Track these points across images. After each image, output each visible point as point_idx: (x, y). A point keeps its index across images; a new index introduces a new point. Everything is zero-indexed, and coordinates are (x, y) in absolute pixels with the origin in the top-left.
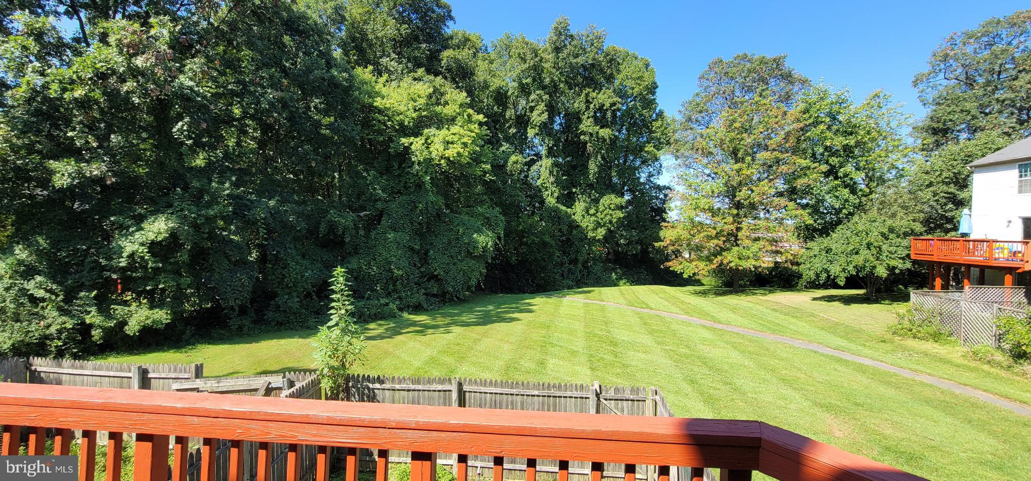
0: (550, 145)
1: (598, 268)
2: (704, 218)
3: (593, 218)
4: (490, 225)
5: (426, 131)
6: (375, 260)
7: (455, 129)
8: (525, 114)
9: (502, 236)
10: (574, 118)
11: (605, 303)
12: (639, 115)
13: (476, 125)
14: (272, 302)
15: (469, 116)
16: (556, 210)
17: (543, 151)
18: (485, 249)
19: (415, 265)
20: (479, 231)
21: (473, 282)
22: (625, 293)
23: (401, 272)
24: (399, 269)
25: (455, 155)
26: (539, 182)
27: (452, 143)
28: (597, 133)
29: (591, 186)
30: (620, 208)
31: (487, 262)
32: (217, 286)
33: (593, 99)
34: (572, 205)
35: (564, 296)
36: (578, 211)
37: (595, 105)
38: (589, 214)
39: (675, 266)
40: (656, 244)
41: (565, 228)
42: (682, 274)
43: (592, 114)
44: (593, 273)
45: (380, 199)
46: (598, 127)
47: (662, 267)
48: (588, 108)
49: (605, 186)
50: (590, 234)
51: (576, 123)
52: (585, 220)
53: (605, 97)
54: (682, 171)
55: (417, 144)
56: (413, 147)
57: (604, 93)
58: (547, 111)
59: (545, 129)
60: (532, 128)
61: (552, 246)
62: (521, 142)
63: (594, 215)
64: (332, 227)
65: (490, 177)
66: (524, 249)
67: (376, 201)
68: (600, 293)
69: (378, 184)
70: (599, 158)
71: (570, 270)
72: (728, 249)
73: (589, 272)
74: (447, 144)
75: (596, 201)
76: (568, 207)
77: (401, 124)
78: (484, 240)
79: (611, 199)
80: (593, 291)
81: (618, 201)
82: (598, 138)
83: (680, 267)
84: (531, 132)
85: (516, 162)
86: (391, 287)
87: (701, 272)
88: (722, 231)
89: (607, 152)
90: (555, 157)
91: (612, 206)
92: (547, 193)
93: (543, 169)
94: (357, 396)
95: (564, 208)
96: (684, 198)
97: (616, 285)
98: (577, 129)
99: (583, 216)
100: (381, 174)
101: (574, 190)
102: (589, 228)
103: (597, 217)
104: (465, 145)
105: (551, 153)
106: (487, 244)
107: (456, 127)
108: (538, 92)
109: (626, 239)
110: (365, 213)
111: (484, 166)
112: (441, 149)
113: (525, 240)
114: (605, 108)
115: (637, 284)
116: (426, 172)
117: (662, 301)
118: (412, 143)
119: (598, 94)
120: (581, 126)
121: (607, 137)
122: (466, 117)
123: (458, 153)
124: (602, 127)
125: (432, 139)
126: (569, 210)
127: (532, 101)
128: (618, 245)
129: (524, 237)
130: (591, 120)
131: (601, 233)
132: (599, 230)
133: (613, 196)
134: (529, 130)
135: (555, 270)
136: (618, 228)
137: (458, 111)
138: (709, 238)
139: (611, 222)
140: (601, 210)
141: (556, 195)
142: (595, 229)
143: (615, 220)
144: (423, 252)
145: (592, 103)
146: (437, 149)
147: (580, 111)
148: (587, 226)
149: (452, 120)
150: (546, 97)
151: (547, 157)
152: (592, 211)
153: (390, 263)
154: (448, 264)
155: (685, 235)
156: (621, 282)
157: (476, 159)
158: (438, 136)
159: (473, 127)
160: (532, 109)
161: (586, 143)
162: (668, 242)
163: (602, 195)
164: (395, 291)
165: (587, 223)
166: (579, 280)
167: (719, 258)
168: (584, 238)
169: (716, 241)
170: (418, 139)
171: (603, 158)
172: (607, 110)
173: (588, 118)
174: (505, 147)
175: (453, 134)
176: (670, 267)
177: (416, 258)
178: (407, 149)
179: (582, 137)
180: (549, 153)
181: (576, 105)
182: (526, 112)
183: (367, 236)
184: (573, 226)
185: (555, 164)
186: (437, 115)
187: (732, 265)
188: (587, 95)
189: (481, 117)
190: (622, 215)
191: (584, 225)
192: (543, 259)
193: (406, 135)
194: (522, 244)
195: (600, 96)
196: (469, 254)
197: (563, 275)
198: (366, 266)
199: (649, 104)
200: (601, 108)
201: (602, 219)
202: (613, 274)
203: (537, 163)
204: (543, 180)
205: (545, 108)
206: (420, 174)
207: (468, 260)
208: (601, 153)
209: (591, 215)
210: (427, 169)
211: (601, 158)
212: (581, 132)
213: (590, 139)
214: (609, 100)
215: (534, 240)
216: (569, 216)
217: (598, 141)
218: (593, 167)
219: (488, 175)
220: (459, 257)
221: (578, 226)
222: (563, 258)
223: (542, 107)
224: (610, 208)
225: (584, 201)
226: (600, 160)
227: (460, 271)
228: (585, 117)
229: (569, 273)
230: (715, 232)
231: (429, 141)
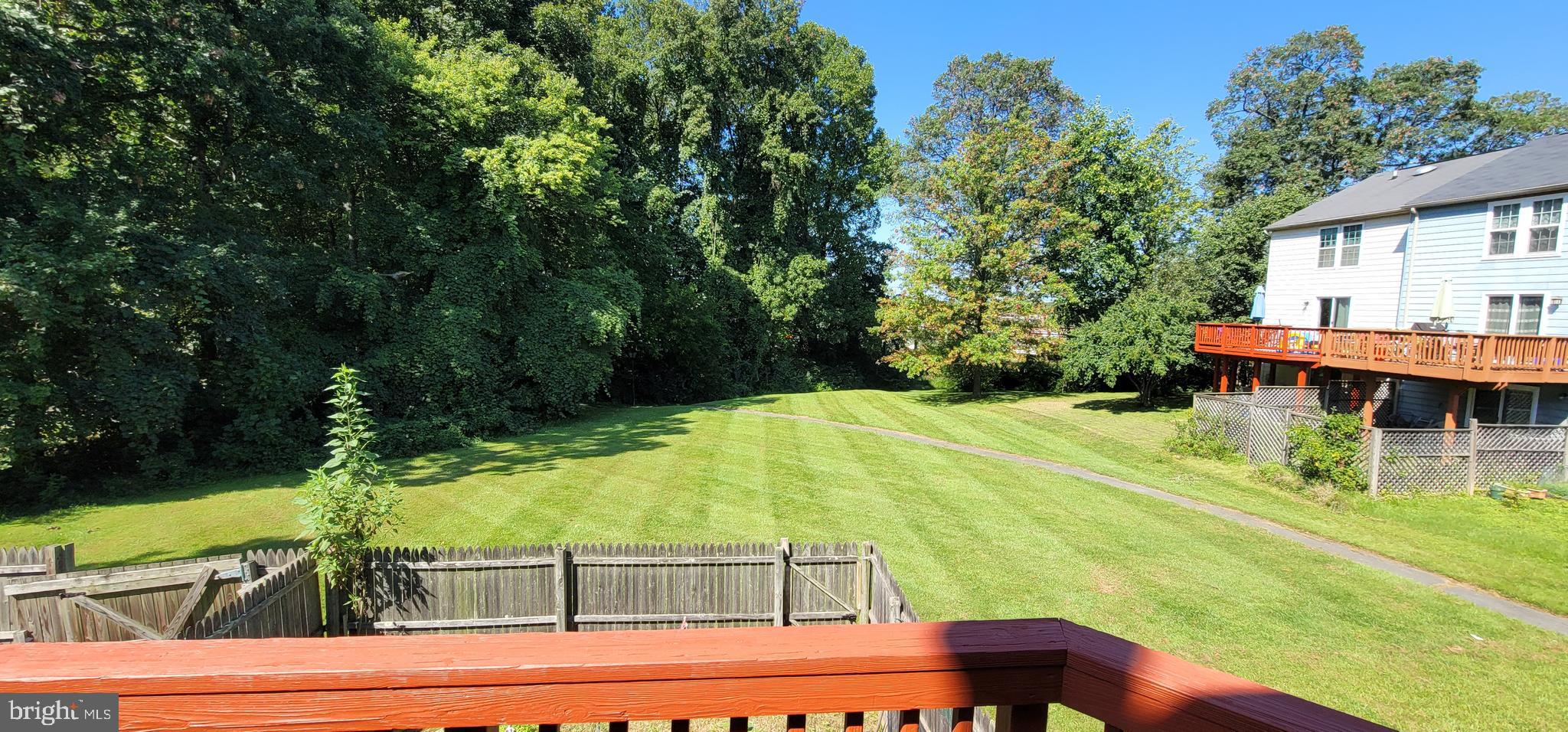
0: (715, 174)
1: (786, 363)
2: (938, 293)
3: (780, 289)
4: (619, 298)
5: (508, 138)
6: (421, 352)
7: (558, 138)
8: (675, 123)
9: (638, 314)
10: (751, 133)
11: (796, 417)
12: (849, 134)
13: (594, 134)
14: (228, 428)
15: (583, 117)
16: (722, 275)
17: (704, 183)
18: (610, 334)
19: (493, 361)
20: (601, 306)
21: (592, 388)
22: (825, 401)
23: (467, 373)
24: (464, 367)
25: (559, 181)
26: (697, 232)
27: (554, 161)
28: (787, 158)
29: (776, 240)
30: (819, 274)
31: (615, 357)
32: (108, 400)
33: (782, 104)
34: (748, 268)
35: (735, 407)
36: (757, 276)
37: (783, 115)
38: (773, 284)
39: (896, 361)
40: (871, 330)
41: (737, 304)
42: (905, 372)
43: (779, 128)
44: (778, 372)
45: (427, 250)
46: (788, 150)
47: (877, 362)
48: (773, 119)
49: (797, 241)
50: (775, 314)
51: (754, 141)
52: (767, 292)
53: (798, 103)
54: (906, 222)
55: (492, 159)
56: (485, 164)
57: (798, 97)
59: (707, 147)
60: (686, 144)
61: (716, 331)
62: (668, 168)
63: (780, 284)
64: (340, 297)
65: (619, 221)
66: (673, 336)
67: (422, 253)
68: (789, 402)
69: (424, 224)
70: (789, 195)
71: (743, 367)
72: (968, 338)
73: (772, 371)
74: (546, 162)
75: (784, 264)
76: (741, 272)
77: (464, 124)
78: (610, 320)
79: (804, 262)
80: (778, 399)
81: (817, 264)
82: (788, 167)
83: (903, 363)
84: (684, 152)
85: (661, 199)
86: (451, 398)
87: (931, 370)
88: (961, 311)
89: (801, 189)
90: (722, 192)
91: (808, 272)
92: (709, 248)
93: (703, 212)
94: (385, 584)
95: (735, 273)
96: (911, 262)
97: (811, 390)
98: (757, 151)
99: (765, 286)
100: (430, 208)
101: (751, 246)
102: (773, 304)
103: (785, 287)
104: (576, 165)
105: (715, 186)
106: (614, 327)
107: (560, 135)
108: (696, 87)
109: (827, 321)
110: (400, 273)
111: (608, 202)
112: (535, 170)
113: (675, 321)
114: (798, 120)
115: (842, 389)
116: (509, 208)
117: (877, 412)
118: (483, 158)
119: (789, 97)
120: (763, 146)
121: (801, 166)
122: (577, 119)
123: (564, 178)
124: (794, 150)
125: (518, 153)
126: (743, 276)
127: (687, 102)
128: (816, 330)
129: (672, 316)
130: (778, 137)
131: (791, 311)
132: (788, 307)
133: (809, 257)
134: (681, 148)
135: (722, 369)
136: (816, 305)
137: (563, 107)
138: (944, 321)
139: (805, 296)
140: (791, 277)
141: (723, 252)
142: (782, 306)
143: (811, 293)
144: (506, 339)
145: (779, 111)
146: (527, 170)
147: (760, 123)
148: (771, 301)
149: (554, 123)
150: (708, 96)
151: (710, 192)
152: (778, 279)
153: (449, 357)
154: (549, 359)
155: (911, 316)
156: (820, 386)
157: (595, 190)
158: (530, 148)
159: (588, 137)
160: (686, 114)
161: (770, 173)
162: (887, 326)
163: (793, 254)
164: (459, 403)
165: (769, 297)
166: (758, 383)
167: (957, 350)
168: (764, 318)
169: (952, 326)
170: (494, 151)
171: (795, 198)
172: (802, 123)
173: (774, 134)
174: (643, 173)
175: (554, 146)
176: (889, 363)
177: (494, 350)
178: (475, 168)
179: (764, 164)
180: (712, 186)
181: (755, 113)
182: (676, 118)
183: (406, 313)
184: (749, 300)
185: (723, 205)
186: (528, 112)
187: (973, 359)
188: (772, 98)
189: (602, 121)
190: (822, 286)
191: (764, 300)
192: (704, 352)
193: (472, 144)
194: (670, 327)
195: (791, 101)
196: (585, 343)
197: (733, 375)
198: (405, 362)
199: (864, 119)
200: (793, 121)
201: (792, 291)
202: (808, 374)
203: (694, 201)
204: (704, 228)
205: (706, 114)
206: (499, 210)
207: (583, 352)
208: (792, 189)
209: (776, 285)
210: (511, 202)
211: (792, 197)
212: (763, 155)
213: (776, 168)
214: (805, 108)
215: (689, 322)
216: (743, 286)
217: (788, 171)
218: (780, 211)
219: (614, 217)
220: (568, 349)
221: (757, 301)
222: (734, 350)
223: (701, 112)
224: (804, 275)
225: (766, 263)
226: (791, 200)
227: (570, 370)
228: (768, 133)
229: (742, 373)
230: (952, 312)
231: (514, 156)
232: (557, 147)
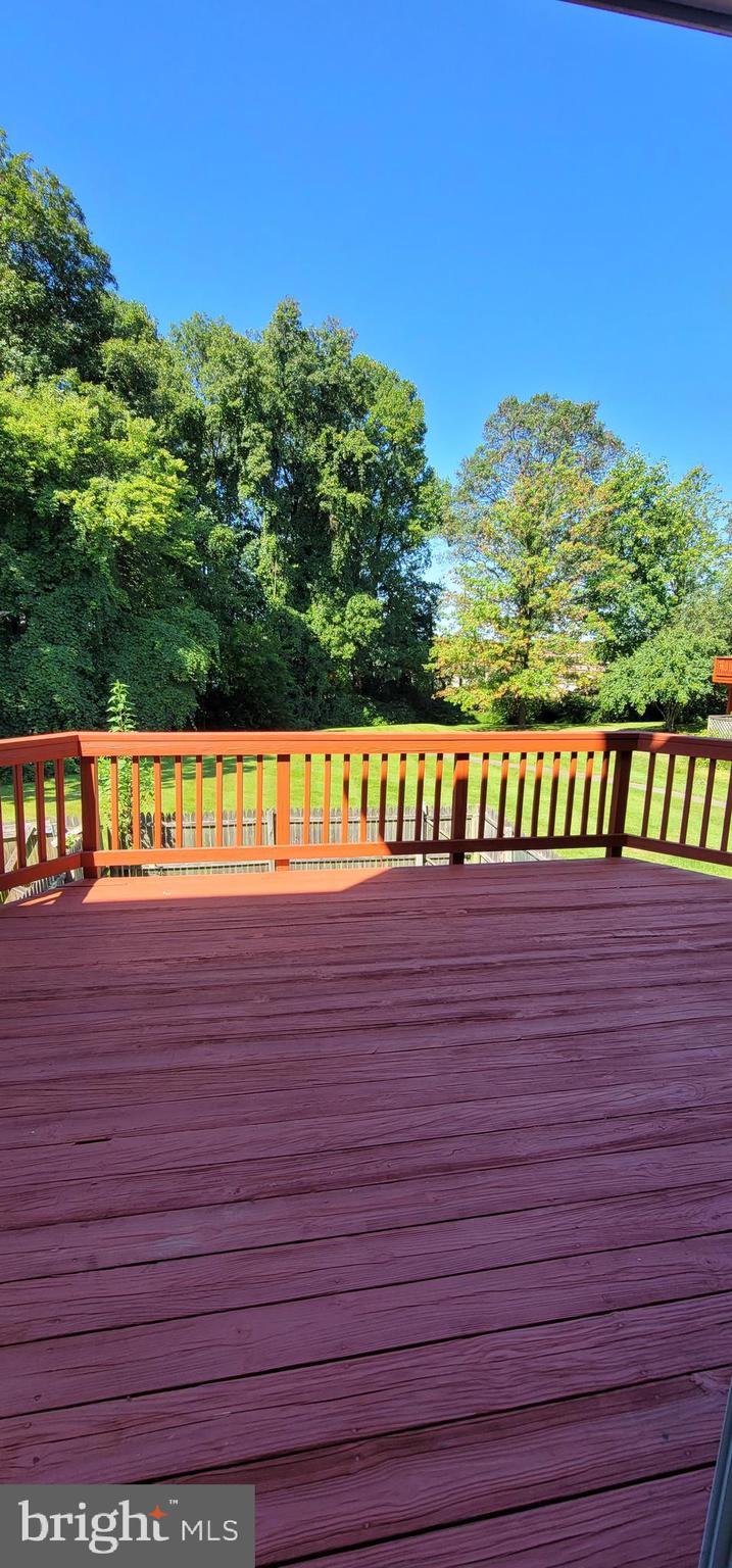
0: (274, 514)
2: (489, 633)
3: (338, 629)
4: (199, 636)
5: (94, 481)
6: (24, 688)
7: (141, 480)
8: (231, 460)
9: (217, 652)
10: (306, 474)
12: (402, 474)
13: (175, 477)
15: (163, 459)
16: (284, 615)
17: (263, 523)
18: (196, 671)
19: (89, 697)
20: (186, 645)
21: (181, 721)
23: (70, 707)
24: (68, 701)
25: (147, 523)
26: (258, 571)
27: (138, 503)
28: (344, 498)
29: (334, 581)
30: (374, 614)
31: (197, 692)
33: (338, 443)
34: (307, 608)
36: (315, 615)
37: (340, 455)
38: (331, 622)
39: (450, 695)
40: (426, 667)
41: (297, 642)
42: (459, 706)
43: (336, 468)
44: (337, 708)
45: (22, 591)
46: (345, 490)
47: (433, 697)
48: (329, 457)
49: (353, 581)
50: (334, 652)
51: (312, 481)
52: (326, 631)
53: (353, 442)
54: (457, 564)
55: (82, 502)
56: (76, 507)
57: (354, 436)
58: (269, 457)
59: (265, 486)
60: (245, 483)
61: (282, 669)
62: (228, 506)
63: (339, 624)
65: (194, 561)
66: (242, 673)
67: (17, 593)
69: (17, 565)
70: (347, 536)
71: (306, 704)
72: (516, 673)
73: (332, 707)
74: (132, 505)
75: (343, 603)
76: (301, 612)
77: (52, 466)
78: (195, 659)
79: (359, 602)
81: (371, 603)
82: (345, 507)
83: (457, 697)
84: (243, 491)
85: (221, 538)
87: (483, 703)
88: (510, 648)
89: (359, 531)
90: (280, 532)
91: (365, 612)
92: (269, 588)
93: (263, 551)
95: (295, 612)
96: (462, 602)
97: (370, 724)
98: (314, 491)
99: (324, 625)
100: (21, 550)
101: (309, 586)
102: (333, 643)
103: (343, 626)
104: (158, 507)
105: (273, 527)
106: (199, 665)
107: (141, 477)
108: (255, 425)
109: (382, 660)
111: (184, 543)
112: (123, 513)
113: (244, 659)
114: (355, 460)
115: (396, 723)
116: (100, 550)
118: (73, 501)
119: (344, 436)
120: (321, 486)
121: (358, 507)
122: (156, 460)
123: (152, 521)
124: (351, 490)
125: (104, 495)
126: (302, 615)
127: (246, 440)
128: (371, 667)
129: (242, 655)
130: (335, 477)
131: (349, 650)
132: (347, 646)
133: (365, 596)
134: (240, 487)
136: (371, 644)
137: (145, 450)
138: (497, 657)
139: (363, 635)
140: (349, 616)
141: (283, 592)
142: (341, 645)
143: (368, 632)
144: (100, 675)
145: (336, 450)
146: (115, 514)
147: (317, 461)
148: (330, 640)
149: (133, 465)
150: (267, 435)
151: (270, 530)
152: (337, 619)
153: (52, 693)
154: (141, 695)
155: (464, 653)
156: (377, 720)
157: (174, 526)
158: (117, 492)
159: (170, 479)
160: (244, 453)
161: (328, 513)
162: (443, 663)
163: (350, 594)
165: (328, 635)
166: (321, 719)
167: (506, 684)
168: (323, 657)
169: (502, 662)
170: (83, 494)
171: (351, 538)
172: (358, 463)
173: (331, 474)
174: (205, 511)
175: (137, 489)
176: (443, 697)
177: (90, 687)
178: (66, 510)
179: (322, 504)
180: (271, 525)
181: (311, 450)
182: (233, 456)
184: (309, 639)
185: (281, 545)
186: (106, 453)
187: (521, 692)
188: (329, 436)
189: (180, 463)
190: (378, 625)
191: (324, 639)
192: (271, 689)
193: (63, 486)
194: (239, 665)
195: (347, 439)
196: (173, 679)
197: (296, 712)
198: (10, 698)
199: (415, 458)
200: (349, 461)
201: (350, 630)
202: (365, 710)
203: (253, 541)
204: (264, 569)
205: (266, 453)
206: (90, 551)
207: (171, 688)
208: (349, 530)
209: (335, 624)
210: (101, 544)
212: (321, 495)
213: (334, 508)
214: (361, 447)
215: (258, 660)
216: (304, 625)
217: (345, 512)
218: (337, 552)
219: (190, 558)
220: (157, 685)
221: (317, 640)
222: (296, 687)
223: (261, 451)
224: (362, 615)
225: (324, 602)
226: (348, 540)
227: (160, 705)
228: (325, 472)
229: (304, 709)
230: (502, 649)
231: (101, 499)
232: (141, 489)
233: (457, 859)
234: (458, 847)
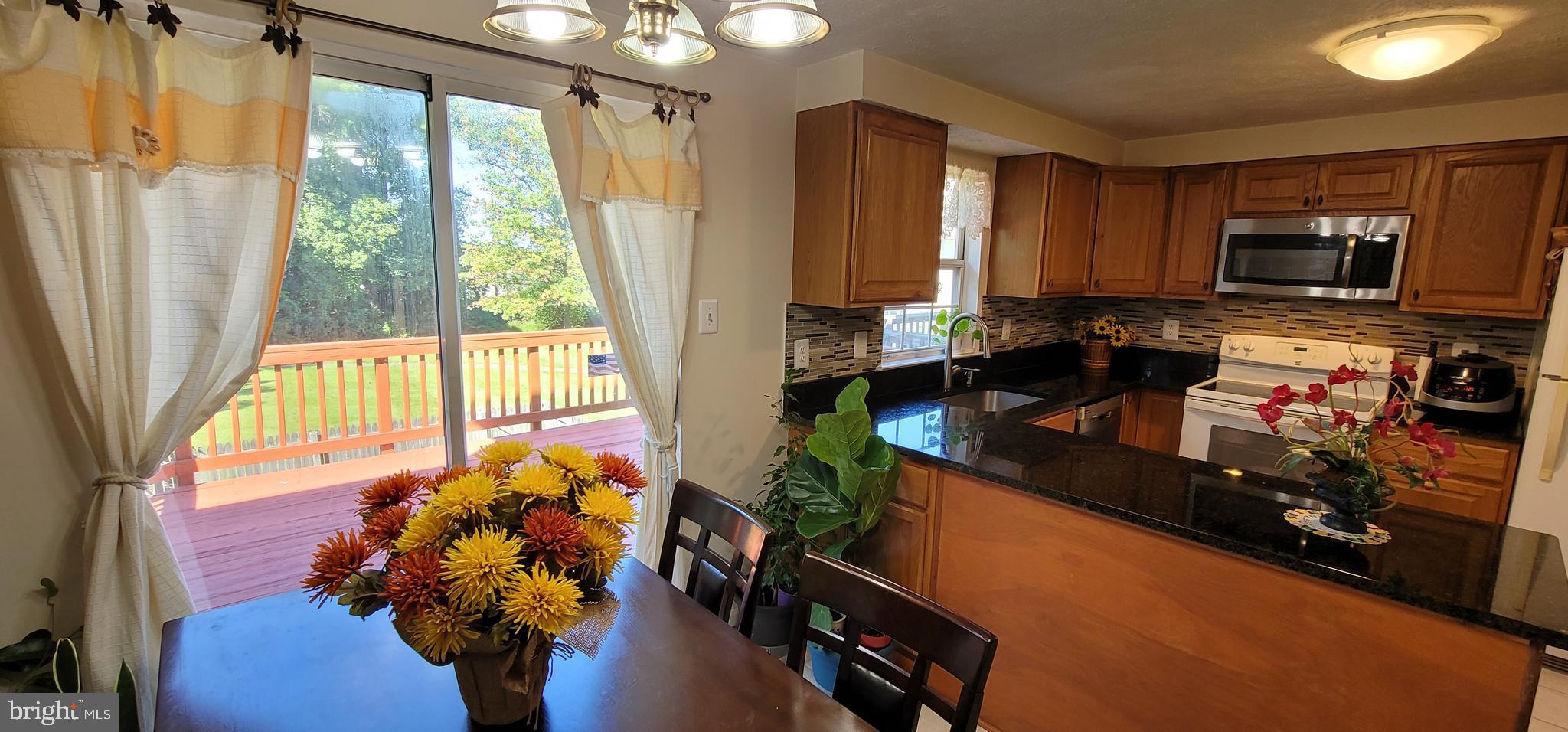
1: (359, 315)
2: (524, 242)
3: (341, 235)
28: (336, 88)
29: (331, 180)
30: (387, 218)
36: (308, 220)
38: (331, 228)
39: (488, 303)
40: (459, 275)
44: (350, 325)
47: (469, 307)
49: (356, 181)
50: (339, 261)
52: (325, 237)
54: (482, 169)
70: (344, 131)
71: (304, 322)
72: (559, 282)
75: (344, 205)
79: (367, 205)
81: (384, 207)
83: (496, 306)
87: (526, 312)
88: (548, 257)
89: (360, 126)
91: (375, 216)
96: (494, 210)
99: (321, 230)
102: (336, 251)
103: (348, 232)
109: (403, 269)
128: (388, 277)
131: (358, 260)
132: (355, 254)
133: (375, 200)
136: (386, 252)
138: (534, 266)
139: (376, 242)
140: (354, 221)
142: (346, 253)
143: (382, 239)
148: (332, 247)
152: (338, 223)
155: (499, 262)
162: (478, 272)
165: (328, 242)
167: (547, 292)
168: (324, 266)
169: (542, 271)
176: (481, 307)
184: (302, 247)
187: (563, 300)
190: (394, 232)
191: (322, 246)
201: (357, 236)
202: (386, 325)
208: (346, 124)
209: (336, 229)
211: (348, 133)
221: (314, 247)
222: (289, 303)
224: (372, 219)
225: (319, 204)
229: (304, 328)
230: (540, 258)
233: (537, 426)
234: (535, 418)
